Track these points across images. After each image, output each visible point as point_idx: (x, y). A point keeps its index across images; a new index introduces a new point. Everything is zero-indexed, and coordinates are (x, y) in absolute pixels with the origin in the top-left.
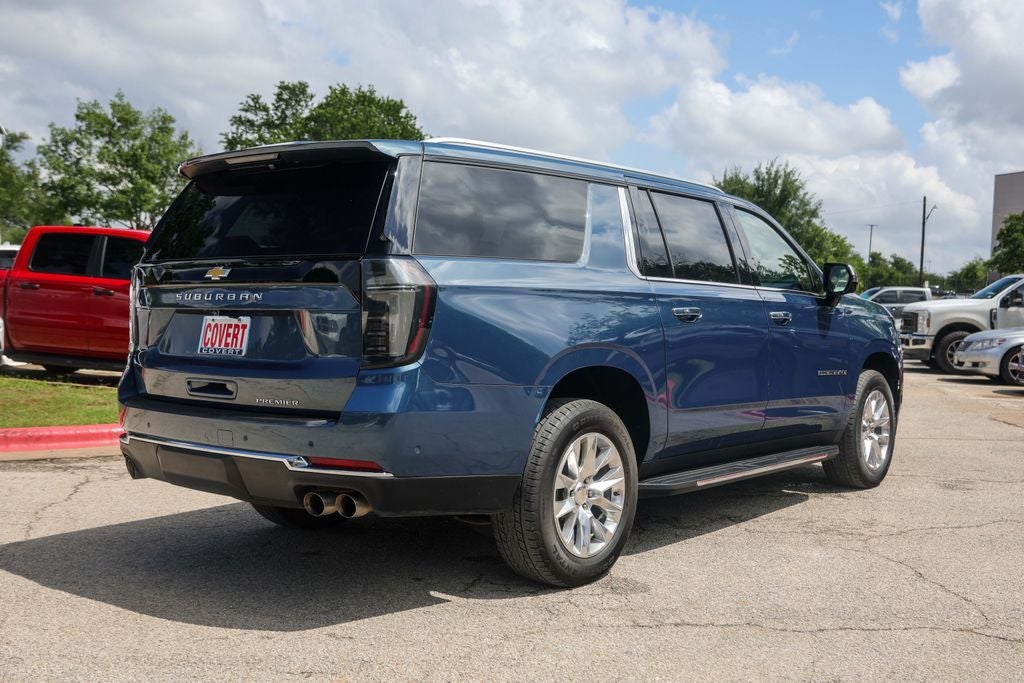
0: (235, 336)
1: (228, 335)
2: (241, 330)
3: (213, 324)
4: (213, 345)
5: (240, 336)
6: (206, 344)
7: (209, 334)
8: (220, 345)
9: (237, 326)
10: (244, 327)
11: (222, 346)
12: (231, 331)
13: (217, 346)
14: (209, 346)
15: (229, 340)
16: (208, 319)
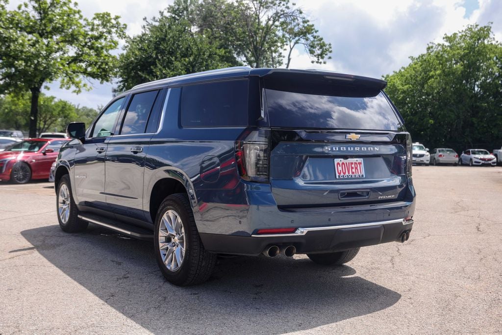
0: (356, 168)
1: (352, 168)
2: (358, 165)
3: (341, 163)
4: (344, 173)
5: (359, 168)
6: (340, 174)
7: (340, 168)
8: (349, 173)
9: (355, 163)
10: (360, 163)
11: (351, 174)
12: (353, 166)
13: (347, 174)
14: (342, 174)
15: (354, 170)
16: (337, 161)
